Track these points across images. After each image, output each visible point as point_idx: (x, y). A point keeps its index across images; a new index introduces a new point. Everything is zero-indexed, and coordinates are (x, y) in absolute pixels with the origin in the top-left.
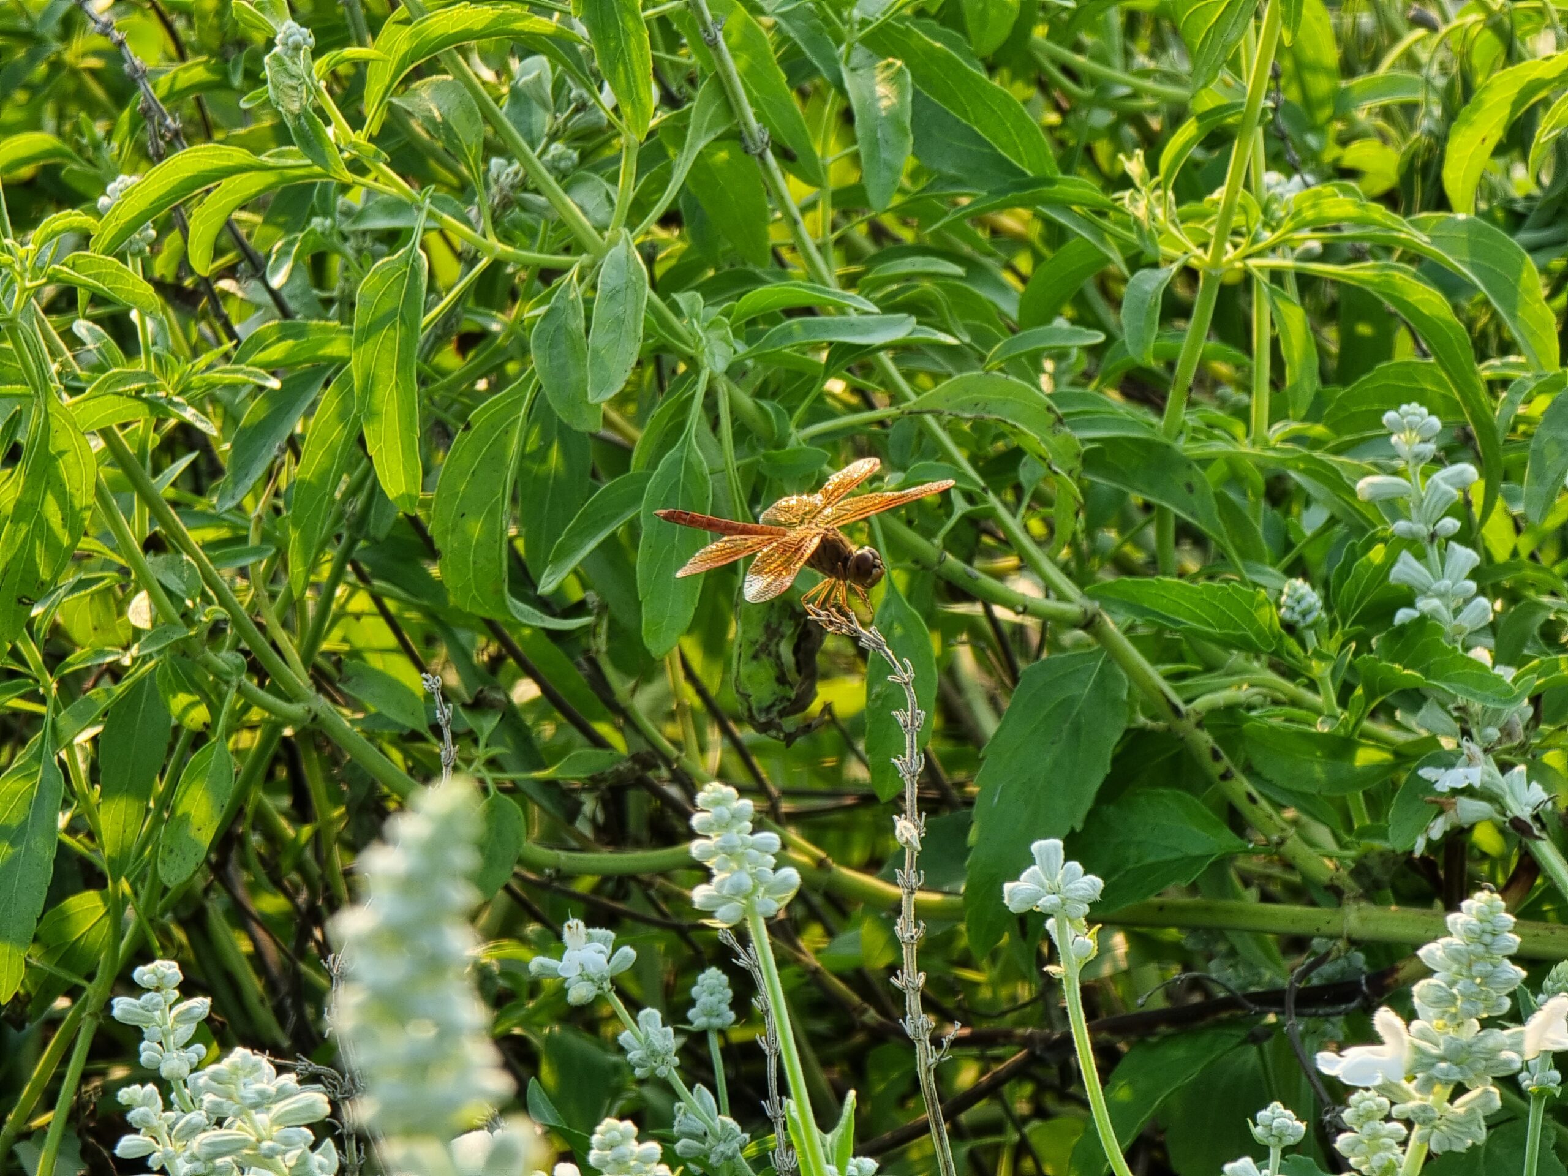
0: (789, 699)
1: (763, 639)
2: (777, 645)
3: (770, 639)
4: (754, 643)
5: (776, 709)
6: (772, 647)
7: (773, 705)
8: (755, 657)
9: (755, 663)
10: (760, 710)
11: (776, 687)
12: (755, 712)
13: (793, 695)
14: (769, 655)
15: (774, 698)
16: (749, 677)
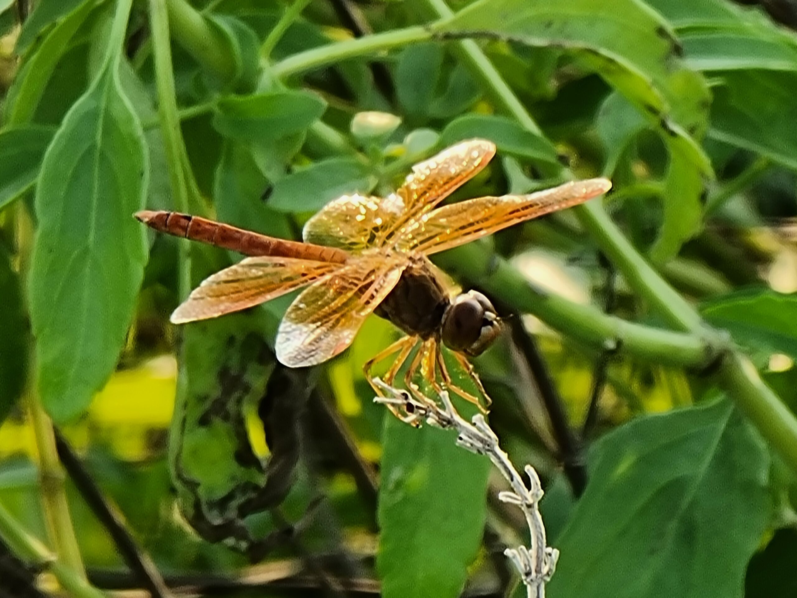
0: (256, 488)
1: (216, 393)
2: (239, 402)
3: (227, 392)
4: (202, 399)
5: (235, 504)
6: (231, 406)
7: (230, 497)
8: (204, 421)
9: (202, 431)
10: (212, 505)
11: (234, 468)
12: (204, 508)
13: (262, 481)
14: (226, 418)
15: (231, 486)
16: (194, 452)
